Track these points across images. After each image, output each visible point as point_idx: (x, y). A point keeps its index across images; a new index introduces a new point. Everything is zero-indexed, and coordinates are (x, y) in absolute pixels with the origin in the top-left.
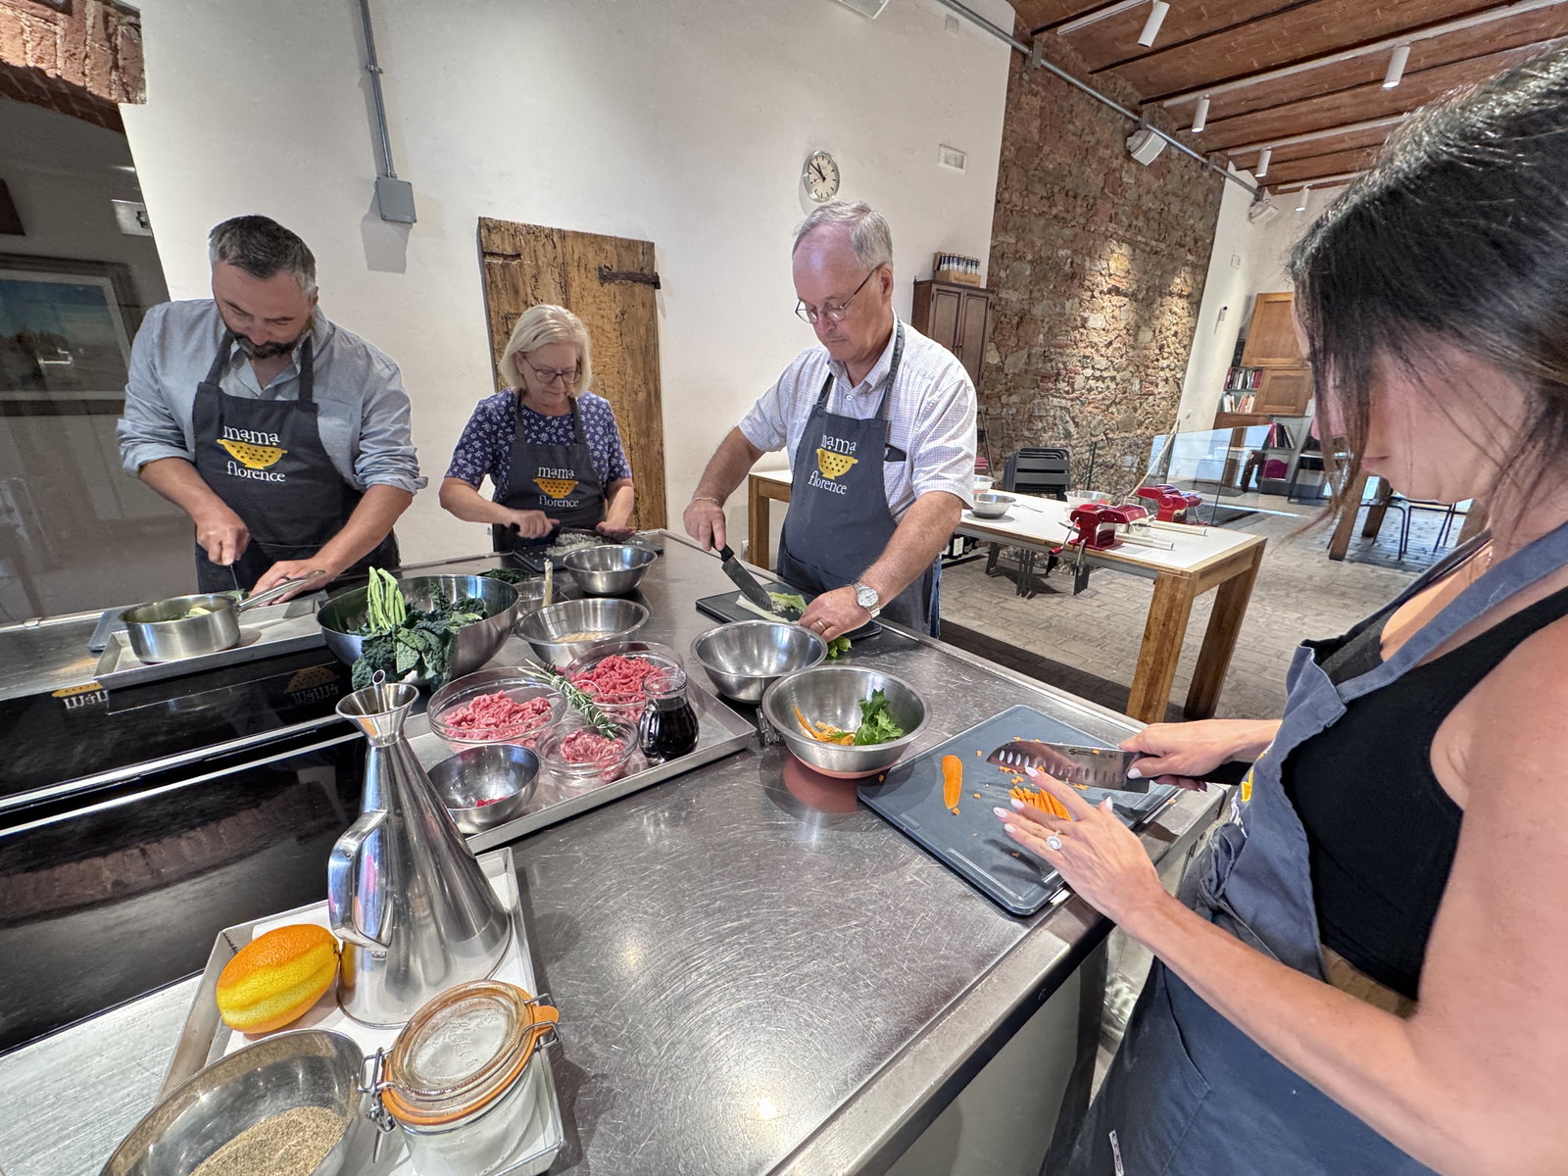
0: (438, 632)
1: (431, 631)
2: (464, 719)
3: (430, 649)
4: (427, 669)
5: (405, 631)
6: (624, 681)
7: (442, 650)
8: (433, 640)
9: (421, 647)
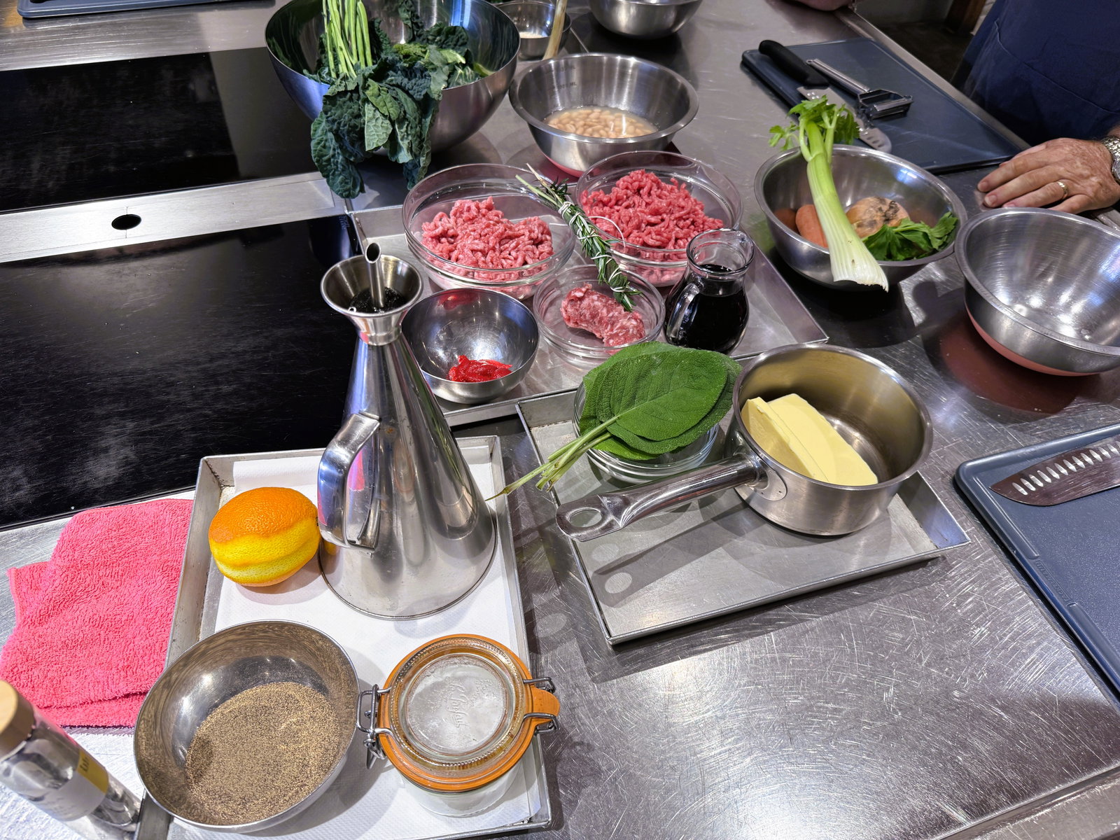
0: (417, 96)
1: (407, 92)
2: (444, 234)
3: (405, 118)
4: (401, 148)
5: (374, 86)
6: (653, 219)
7: (420, 122)
8: (410, 106)
9: (394, 113)
